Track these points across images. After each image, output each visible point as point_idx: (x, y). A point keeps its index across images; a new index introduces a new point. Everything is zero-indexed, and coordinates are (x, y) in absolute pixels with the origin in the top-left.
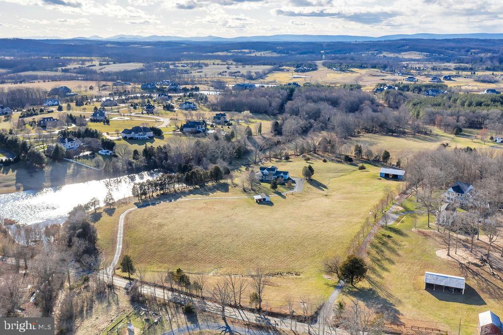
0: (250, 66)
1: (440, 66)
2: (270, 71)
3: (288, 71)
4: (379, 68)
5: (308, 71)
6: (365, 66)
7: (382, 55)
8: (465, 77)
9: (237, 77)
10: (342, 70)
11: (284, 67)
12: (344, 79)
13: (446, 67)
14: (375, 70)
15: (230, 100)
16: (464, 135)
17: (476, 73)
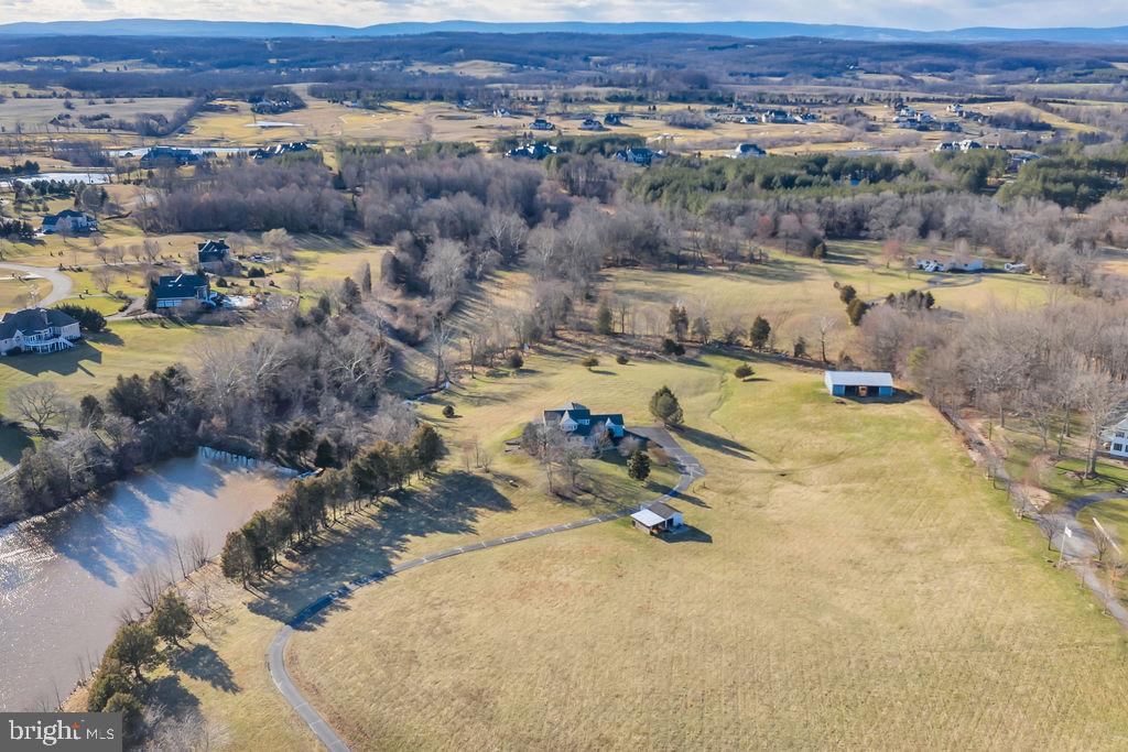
0: (127, 100)
1: (578, 94)
2: (193, 112)
3: (235, 110)
4: (451, 99)
5: (286, 109)
6: (417, 95)
7: (415, 69)
8: (643, 118)
9: (113, 131)
10: (370, 107)
11: (218, 102)
12: (388, 129)
13: (590, 96)
14: (442, 103)
15: (202, 200)
16: (834, 257)
17: (658, 107)
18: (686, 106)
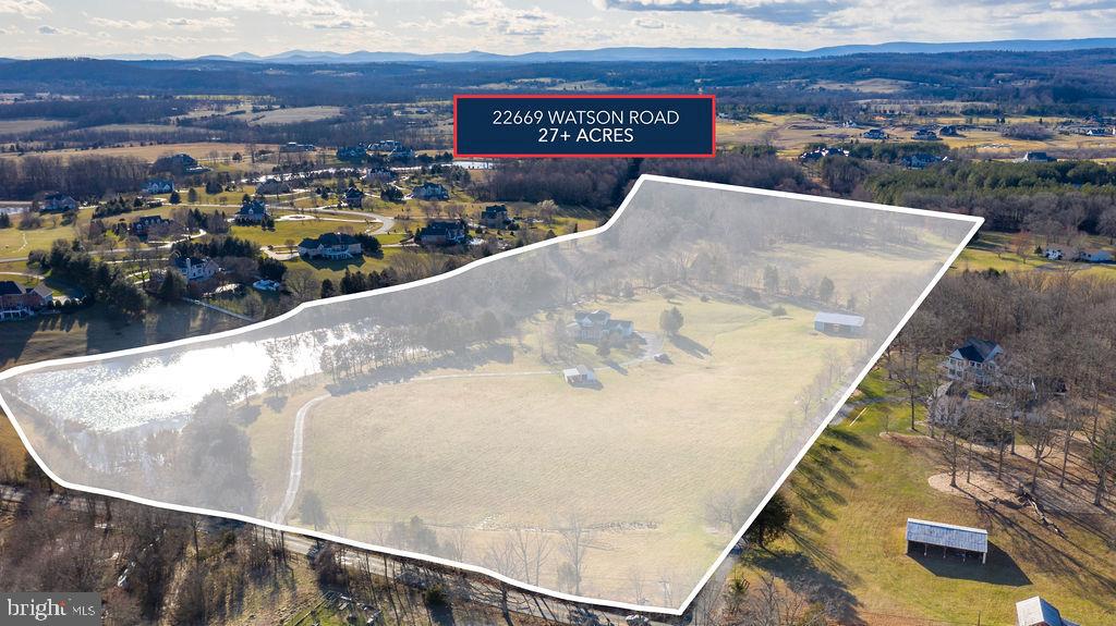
1: (934, 108)
4: (811, 112)
6: (784, 108)
7: (816, 87)
8: (984, 129)
10: (738, 118)
12: (741, 135)
13: (945, 110)
14: (803, 116)
15: (515, 180)
16: (987, 245)
17: (1007, 120)
18: (1037, 119)
